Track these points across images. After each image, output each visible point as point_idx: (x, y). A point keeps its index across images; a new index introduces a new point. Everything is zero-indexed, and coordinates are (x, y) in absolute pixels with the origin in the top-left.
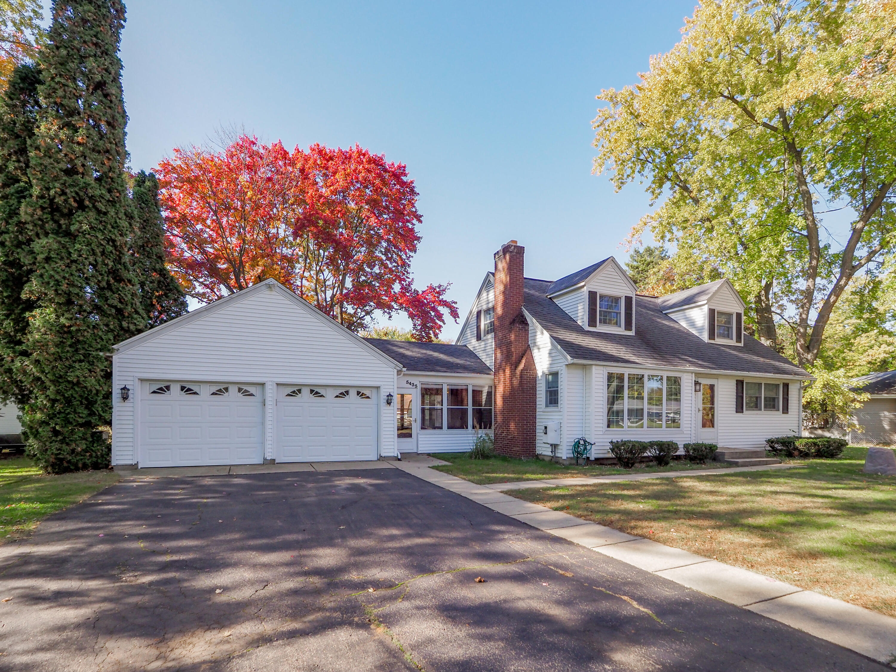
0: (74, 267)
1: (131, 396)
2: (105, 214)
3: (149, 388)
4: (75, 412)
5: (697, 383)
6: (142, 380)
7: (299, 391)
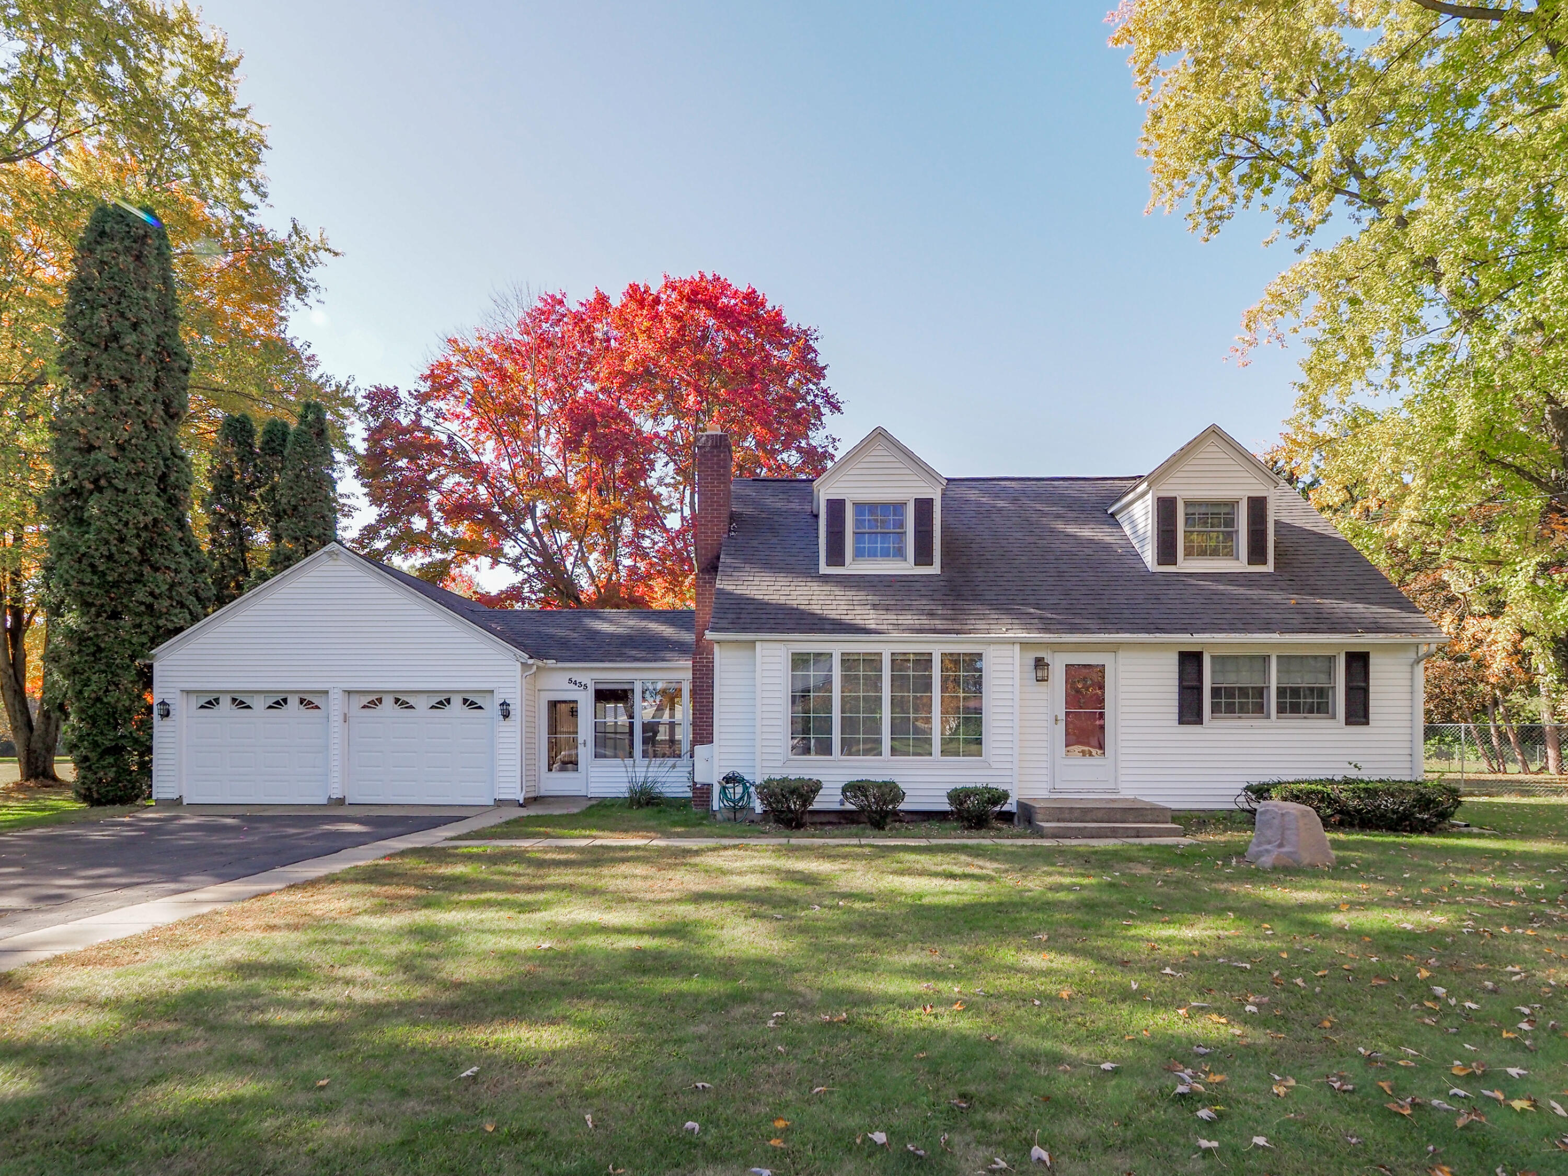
0: (84, 561)
1: (172, 713)
2: (125, 491)
3: (195, 702)
4: (102, 733)
5: (1040, 663)
6: (188, 692)
7: (380, 700)
